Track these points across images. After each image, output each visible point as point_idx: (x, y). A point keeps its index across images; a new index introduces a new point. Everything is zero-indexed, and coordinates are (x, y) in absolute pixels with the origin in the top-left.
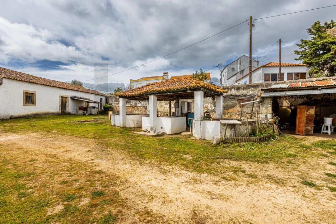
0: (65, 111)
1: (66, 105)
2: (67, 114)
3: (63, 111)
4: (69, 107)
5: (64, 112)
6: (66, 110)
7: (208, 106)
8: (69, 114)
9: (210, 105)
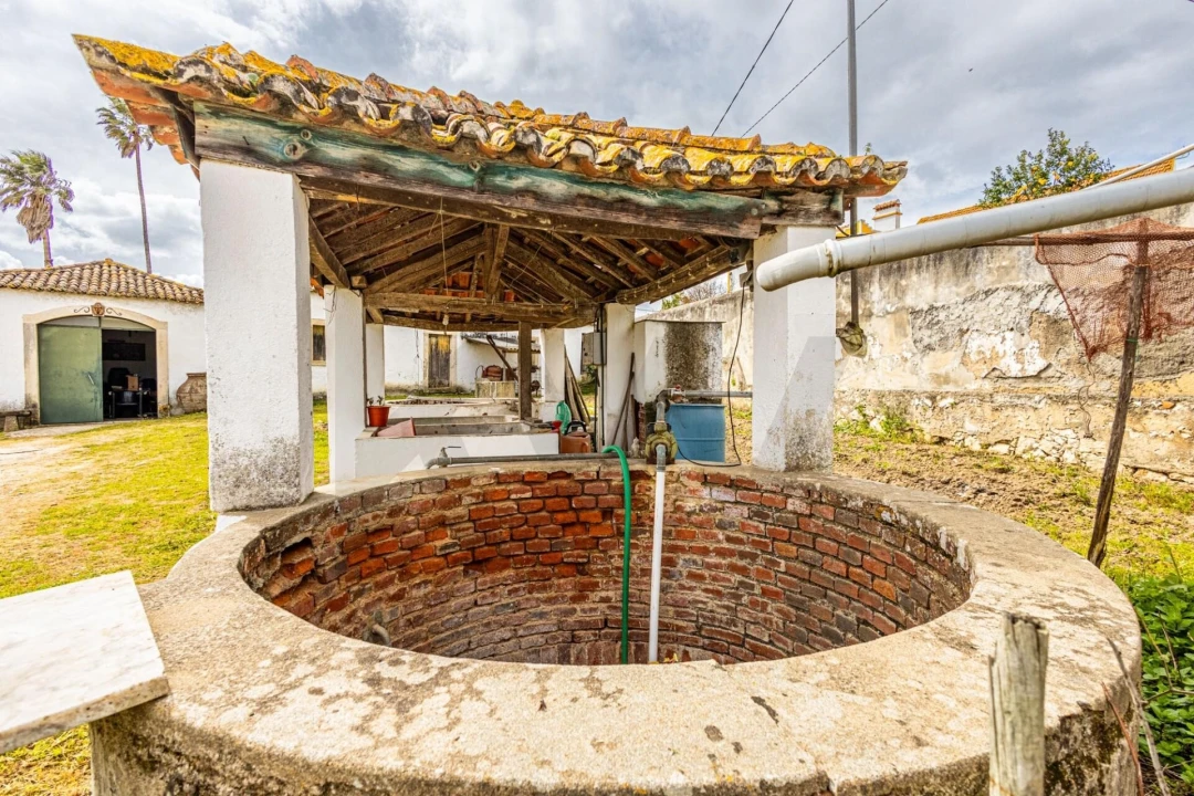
0: (446, 382)
1: (447, 361)
2: (448, 393)
3: (437, 380)
4: (458, 367)
5: (440, 384)
6: (448, 378)
7: (1000, 349)
8: (459, 391)
9: (1009, 343)
